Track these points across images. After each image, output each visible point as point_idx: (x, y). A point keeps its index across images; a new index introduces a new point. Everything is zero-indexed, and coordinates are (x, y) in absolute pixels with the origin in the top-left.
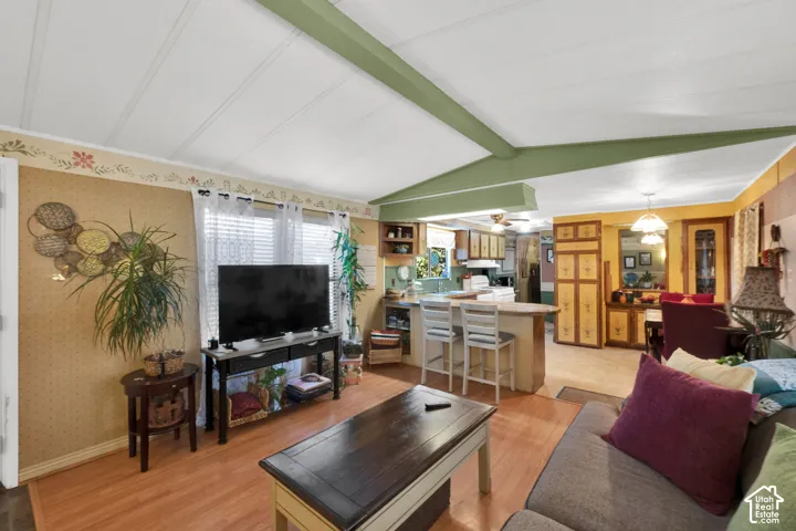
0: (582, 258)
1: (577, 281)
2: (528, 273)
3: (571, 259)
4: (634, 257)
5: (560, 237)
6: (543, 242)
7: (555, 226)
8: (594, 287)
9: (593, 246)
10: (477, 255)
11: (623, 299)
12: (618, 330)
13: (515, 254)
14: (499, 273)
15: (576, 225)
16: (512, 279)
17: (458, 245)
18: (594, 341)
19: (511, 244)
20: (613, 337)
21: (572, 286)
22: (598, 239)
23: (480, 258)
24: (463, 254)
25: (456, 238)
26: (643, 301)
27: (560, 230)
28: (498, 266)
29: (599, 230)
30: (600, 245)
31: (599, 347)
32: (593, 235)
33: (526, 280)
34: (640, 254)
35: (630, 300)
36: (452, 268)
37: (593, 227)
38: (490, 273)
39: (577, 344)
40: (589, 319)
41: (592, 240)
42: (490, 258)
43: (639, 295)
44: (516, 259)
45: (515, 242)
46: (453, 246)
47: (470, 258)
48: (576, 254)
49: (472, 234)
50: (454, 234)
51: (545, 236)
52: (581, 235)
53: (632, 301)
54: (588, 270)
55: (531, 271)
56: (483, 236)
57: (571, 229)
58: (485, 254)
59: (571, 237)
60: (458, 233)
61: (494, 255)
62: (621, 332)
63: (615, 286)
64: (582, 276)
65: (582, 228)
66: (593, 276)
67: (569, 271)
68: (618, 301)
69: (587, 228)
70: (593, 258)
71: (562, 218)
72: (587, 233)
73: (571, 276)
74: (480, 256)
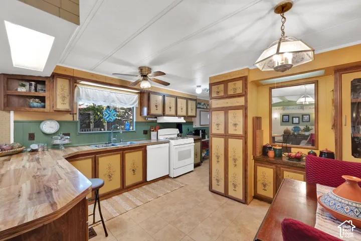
0: (231, 113)
1: (226, 136)
3: (222, 113)
4: (299, 117)
5: (214, 95)
7: (211, 85)
8: (240, 142)
9: (240, 101)
11: (271, 154)
12: (265, 186)
15: (225, 83)
17: (142, 104)
18: (240, 196)
20: (260, 192)
21: (222, 140)
22: (244, 94)
25: (140, 99)
26: (290, 158)
27: (214, 88)
29: (245, 86)
30: (246, 101)
31: (245, 201)
32: (240, 91)
34: (303, 115)
35: (278, 155)
36: (137, 122)
37: (240, 84)
39: (226, 195)
40: (236, 173)
41: (239, 96)
43: (288, 150)
46: (136, 105)
47: (149, 114)
48: (226, 110)
52: (230, 92)
53: (280, 156)
54: (235, 125)
56: (168, 98)
57: (222, 87)
58: (171, 112)
59: (222, 94)
60: (142, 95)
62: (267, 187)
63: (266, 141)
64: (231, 131)
65: (231, 85)
66: (240, 132)
67: (220, 126)
68: (267, 156)
69: (235, 84)
70: (240, 113)
71: (215, 77)
72: (235, 89)
73: (222, 132)
74: (164, 114)
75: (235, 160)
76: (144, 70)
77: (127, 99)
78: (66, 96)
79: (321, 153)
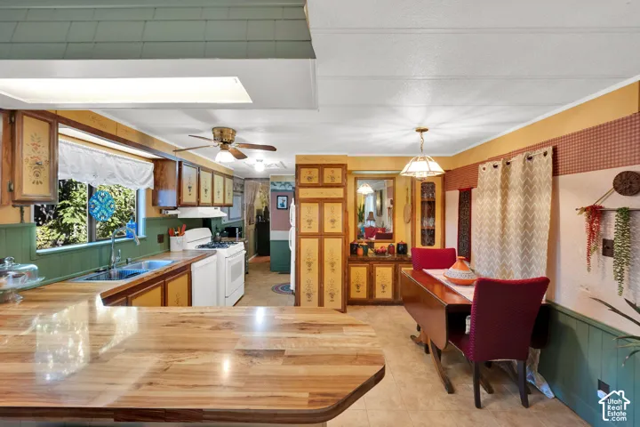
0: (328, 207)
1: (321, 236)
2: (255, 219)
3: (316, 207)
5: (304, 181)
6: (274, 187)
7: (298, 167)
8: (339, 242)
9: (339, 193)
10: (193, 199)
11: (360, 251)
12: (358, 286)
13: (243, 199)
14: (225, 222)
15: (321, 167)
16: (240, 229)
17: (159, 183)
19: (239, 189)
20: (354, 295)
21: (316, 241)
22: (343, 185)
23: (198, 204)
24: (168, 197)
25: (155, 173)
26: (377, 253)
27: (304, 172)
28: (225, 215)
29: (345, 176)
30: (346, 193)
31: (343, 310)
32: (338, 181)
33: (253, 227)
35: (366, 252)
36: (148, 221)
37: (338, 172)
38: (213, 224)
40: (334, 279)
41: (338, 186)
42: (213, 205)
43: (372, 245)
44: (243, 205)
45: (242, 186)
46: (150, 184)
47: (180, 204)
48: (321, 202)
49: (185, 168)
50: (151, 166)
51: (275, 181)
52: (327, 181)
53: (368, 253)
54: (333, 221)
55: (257, 217)
56: (202, 173)
57: (315, 172)
58: (205, 198)
59: (315, 181)
60: (160, 164)
61: (219, 200)
63: (352, 239)
64: (328, 229)
65: (327, 172)
66: (339, 229)
67: (313, 223)
68: (356, 254)
69: (333, 172)
70: (339, 206)
71: (306, 157)
72: (333, 178)
73: (315, 230)
74: (199, 202)
75: (332, 264)
76: (225, 133)
77: (135, 171)
78: (43, 163)
79: (398, 245)
